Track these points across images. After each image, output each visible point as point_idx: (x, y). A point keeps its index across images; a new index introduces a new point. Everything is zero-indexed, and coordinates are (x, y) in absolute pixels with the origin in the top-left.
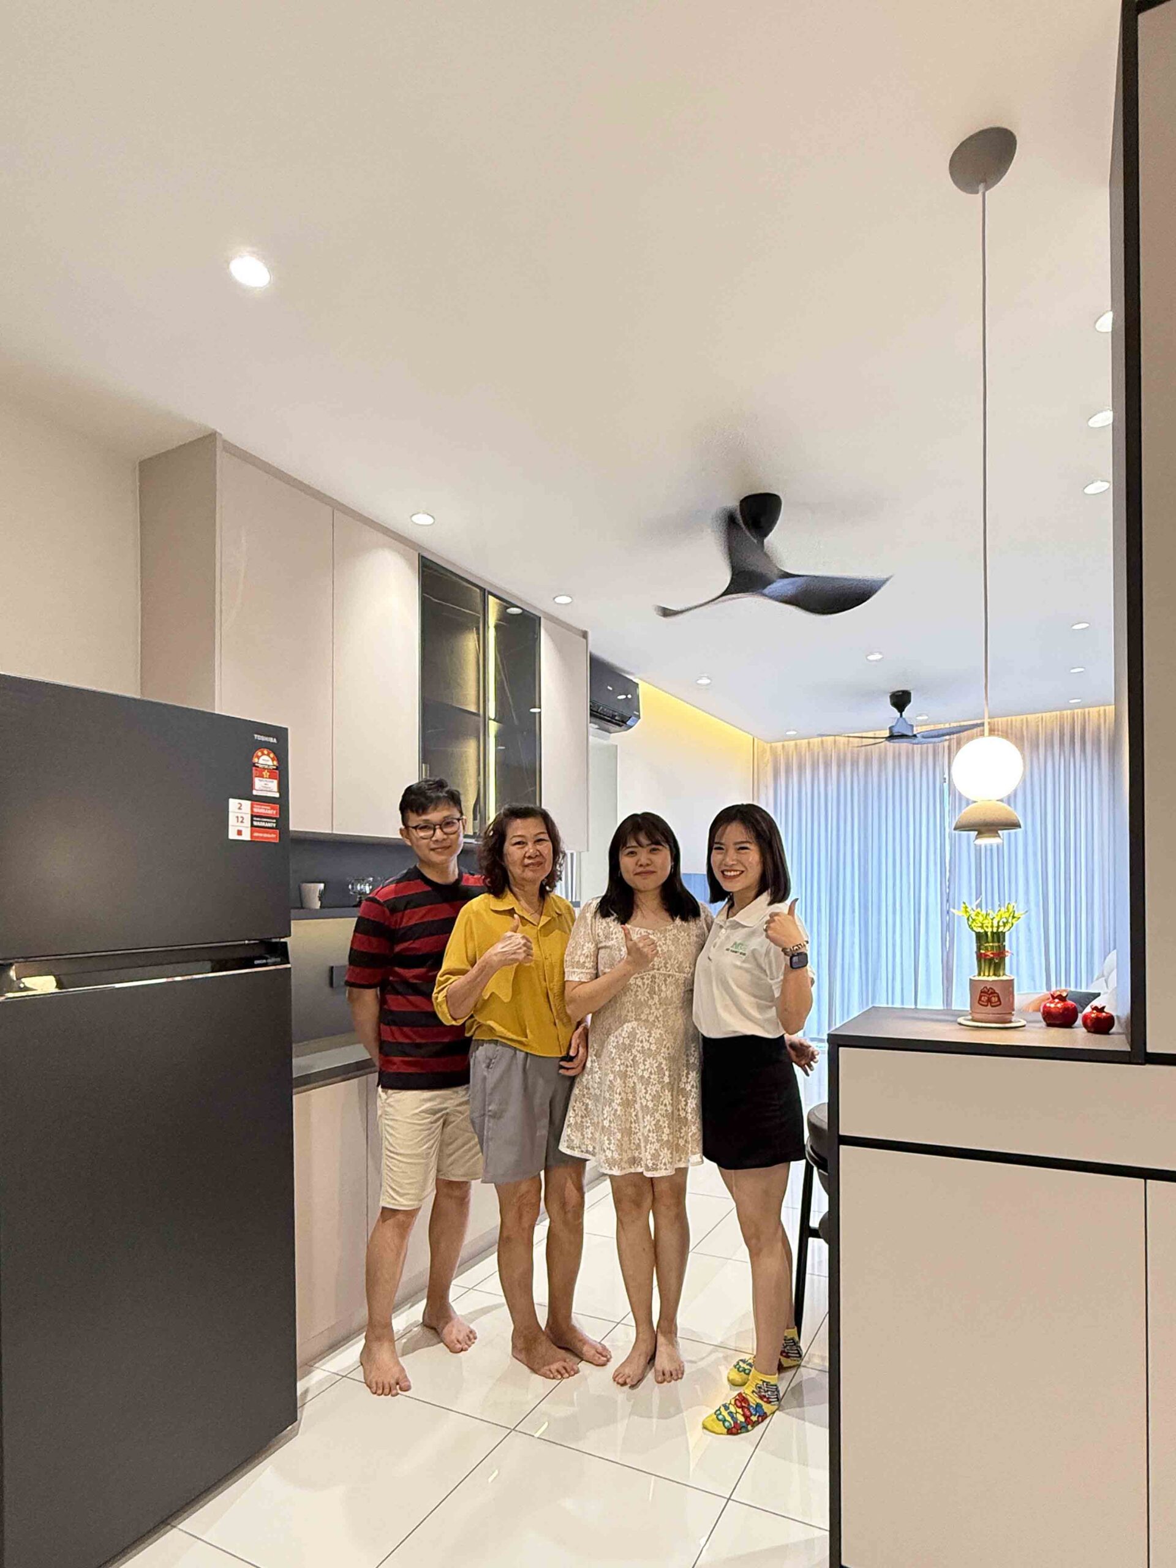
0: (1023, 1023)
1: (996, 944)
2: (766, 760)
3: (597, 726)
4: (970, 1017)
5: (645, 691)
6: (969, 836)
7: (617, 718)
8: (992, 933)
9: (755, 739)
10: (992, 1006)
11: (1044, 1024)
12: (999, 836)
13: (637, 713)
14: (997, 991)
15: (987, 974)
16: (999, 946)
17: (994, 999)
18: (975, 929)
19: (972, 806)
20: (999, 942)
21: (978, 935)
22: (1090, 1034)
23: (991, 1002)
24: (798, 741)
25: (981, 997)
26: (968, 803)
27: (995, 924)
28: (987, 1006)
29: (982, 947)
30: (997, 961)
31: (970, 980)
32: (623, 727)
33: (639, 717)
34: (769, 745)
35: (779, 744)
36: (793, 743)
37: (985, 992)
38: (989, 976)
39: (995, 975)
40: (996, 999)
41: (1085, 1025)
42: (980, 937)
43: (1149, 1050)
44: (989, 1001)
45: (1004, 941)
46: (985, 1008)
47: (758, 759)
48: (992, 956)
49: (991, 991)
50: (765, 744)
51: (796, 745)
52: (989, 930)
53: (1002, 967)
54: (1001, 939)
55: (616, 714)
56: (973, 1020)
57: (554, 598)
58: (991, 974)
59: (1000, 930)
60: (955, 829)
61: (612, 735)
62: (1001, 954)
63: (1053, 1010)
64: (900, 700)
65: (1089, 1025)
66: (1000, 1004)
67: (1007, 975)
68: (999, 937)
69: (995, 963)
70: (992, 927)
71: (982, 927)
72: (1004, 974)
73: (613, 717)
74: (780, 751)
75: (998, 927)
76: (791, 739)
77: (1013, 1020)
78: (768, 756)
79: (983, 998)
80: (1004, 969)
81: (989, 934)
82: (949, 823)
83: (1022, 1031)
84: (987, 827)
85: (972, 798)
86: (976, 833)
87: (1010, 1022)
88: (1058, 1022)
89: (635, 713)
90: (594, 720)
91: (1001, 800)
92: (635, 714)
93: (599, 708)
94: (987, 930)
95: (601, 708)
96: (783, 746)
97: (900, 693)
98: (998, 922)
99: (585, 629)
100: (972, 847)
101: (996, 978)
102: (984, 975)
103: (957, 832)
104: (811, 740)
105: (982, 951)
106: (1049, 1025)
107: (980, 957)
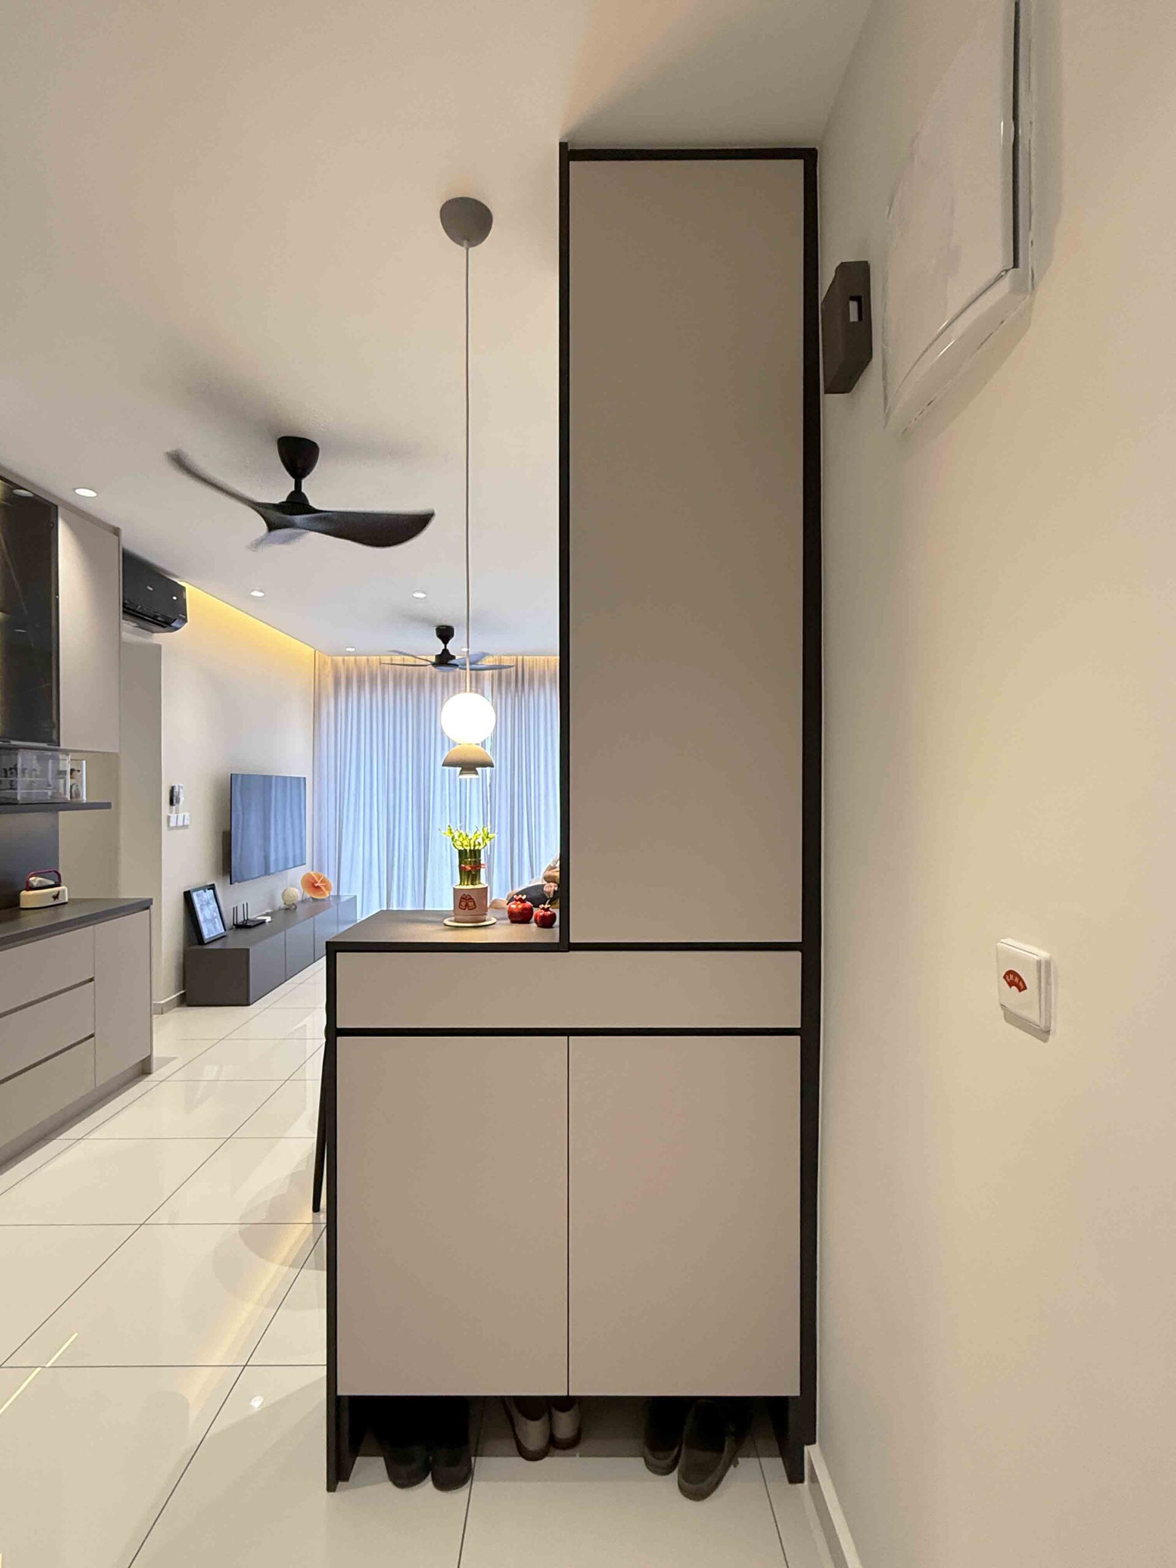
0: (494, 920)
1: (474, 860)
2: (326, 672)
3: (135, 625)
4: (453, 918)
5: (192, 594)
6: (455, 772)
7: (159, 619)
8: (470, 850)
9: (317, 652)
10: (469, 909)
11: (509, 921)
12: (477, 773)
13: (184, 617)
14: (473, 897)
15: (466, 883)
16: (475, 861)
17: (471, 904)
18: (457, 847)
19: (457, 747)
20: (475, 858)
21: (460, 851)
22: (539, 928)
23: (469, 906)
24: (358, 658)
25: (461, 902)
26: (455, 744)
27: (472, 845)
28: (465, 909)
29: (463, 862)
30: (473, 873)
31: (454, 889)
32: (166, 628)
33: (185, 621)
34: (330, 658)
35: (340, 658)
36: (352, 658)
37: (464, 898)
38: (467, 885)
39: (472, 884)
40: (472, 903)
41: (536, 921)
42: (462, 854)
43: (572, 941)
44: (467, 905)
45: (480, 856)
46: (463, 911)
47: (319, 668)
48: (470, 869)
49: (468, 897)
50: (327, 657)
51: (355, 660)
52: (468, 848)
53: (478, 877)
54: (477, 856)
55: (158, 614)
56: (456, 921)
57: (76, 489)
58: (469, 883)
59: (476, 848)
60: (443, 765)
61: (155, 634)
62: (477, 866)
63: (516, 911)
64: (445, 633)
65: (538, 921)
66: (475, 908)
67: (483, 882)
68: (475, 853)
69: (473, 875)
70: (470, 846)
71: (462, 845)
72: (480, 883)
73: (155, 617)
74: (340, 664)
75: (475, 846)
76: (349, 654)
77: (486, 919)
78: (329, 668)
79: (462, 903)
80: (480, 879)
81: (468, 851)
82: (440, 762)
83: (493, 928)
84: (469, 767)
85: (458, 741)
86: (460, 769)
87: (484, 921)
88: (519, 919)
89: (181, 615)
90: (128, 617)
91: (478, 744)
92: (181, 617)
93: (137, 607)
94: (466, 848)
95: (139, 607)
96: (344, 660)
97: (444, 628)
98: (474, 842)
99: (116, 525)
100: (458, 780)
101: (471, 887)
102: (464, 884)
103: (447, 768)
104: (370, 658)
105: (463, 865)
106: (513, 922)
107: (461, 869)
